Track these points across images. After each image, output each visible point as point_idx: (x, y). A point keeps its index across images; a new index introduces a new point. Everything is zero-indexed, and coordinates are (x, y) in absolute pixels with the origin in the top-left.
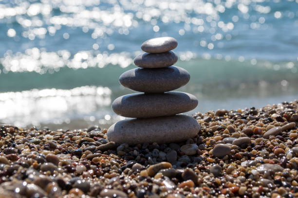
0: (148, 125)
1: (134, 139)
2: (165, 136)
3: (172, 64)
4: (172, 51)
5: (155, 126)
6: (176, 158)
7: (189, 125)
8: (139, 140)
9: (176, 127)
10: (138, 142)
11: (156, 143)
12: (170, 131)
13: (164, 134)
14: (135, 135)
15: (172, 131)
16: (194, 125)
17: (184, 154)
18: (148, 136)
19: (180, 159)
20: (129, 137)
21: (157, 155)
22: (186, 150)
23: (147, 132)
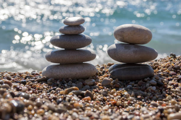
0: (66, 68)
1: (58, 75)
2: (76, 74)
3: (81, 33)
4: (81, 25)
6: (82, 86)
8: (61, 77)
9: (82, 69)
11: (71, 78)
12: (79, 71)
13: (76, 73)
14: (58, 73)
15: (80, 72)
17: (87, 84)
18: (66, 74)
19: (84, 87)
20: (55, 75)
21: (71, 85)
22: (88, 82)
23: (65, 72)
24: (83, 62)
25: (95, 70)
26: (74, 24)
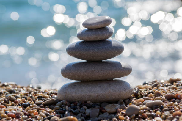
0: (85, 87)
2: (97, 96)
5: (90, 87)
6: (97, 114)
7: (120, 88)
8: (77, 99)
9: (108, 89)
10: (76, 100)
11: (90, 102)
12: (101, 92)
13: (97, 94)
14: (74, 95)
16: (124, 89)
17: (106, 112)
18: (83, 96)
19: (100, 116)
21: (84, 111)
22: (109, 108)
23: (83, 92)
24: (114, 79)
25: (127, 91)
26: (94, 27)
